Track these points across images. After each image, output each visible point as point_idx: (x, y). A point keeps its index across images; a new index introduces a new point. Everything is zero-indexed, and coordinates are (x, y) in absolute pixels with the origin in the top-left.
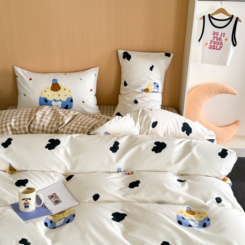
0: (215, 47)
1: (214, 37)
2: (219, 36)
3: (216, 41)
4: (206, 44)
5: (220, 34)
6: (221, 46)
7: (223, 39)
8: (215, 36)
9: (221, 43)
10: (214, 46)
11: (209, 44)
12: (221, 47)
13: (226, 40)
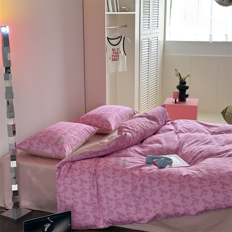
0: (116, 59)
1: (113, 52)
3: (115, 55)
5: (116, 50)
6: (118, 57)
11: (111, 58)
13: (120, 52)
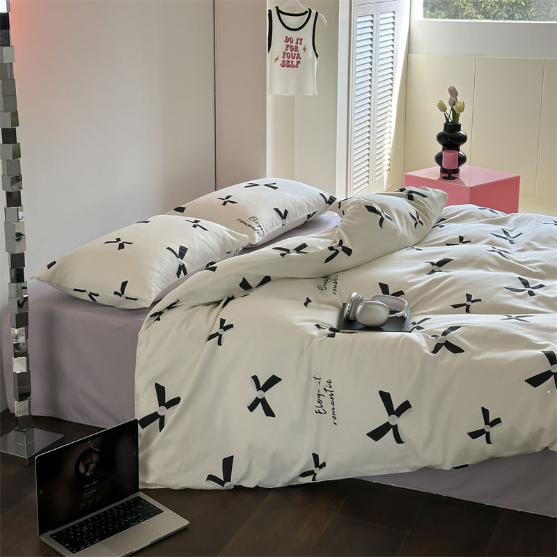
1: (288, 46)
2: (294, 44)
3: (290, 52)
4: (277, 59)
6: (298, 60)
7: (300, 48)
8: (289, 43)
9: (298, 55)
10: (289, 62)
11: (281, 60)
12: (298, 63)
13: (305, 49)
